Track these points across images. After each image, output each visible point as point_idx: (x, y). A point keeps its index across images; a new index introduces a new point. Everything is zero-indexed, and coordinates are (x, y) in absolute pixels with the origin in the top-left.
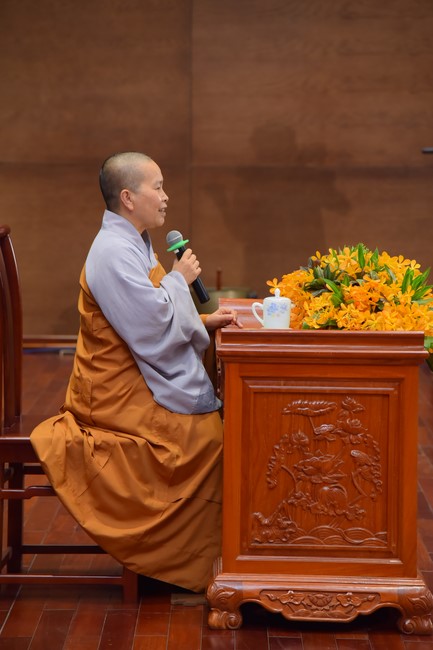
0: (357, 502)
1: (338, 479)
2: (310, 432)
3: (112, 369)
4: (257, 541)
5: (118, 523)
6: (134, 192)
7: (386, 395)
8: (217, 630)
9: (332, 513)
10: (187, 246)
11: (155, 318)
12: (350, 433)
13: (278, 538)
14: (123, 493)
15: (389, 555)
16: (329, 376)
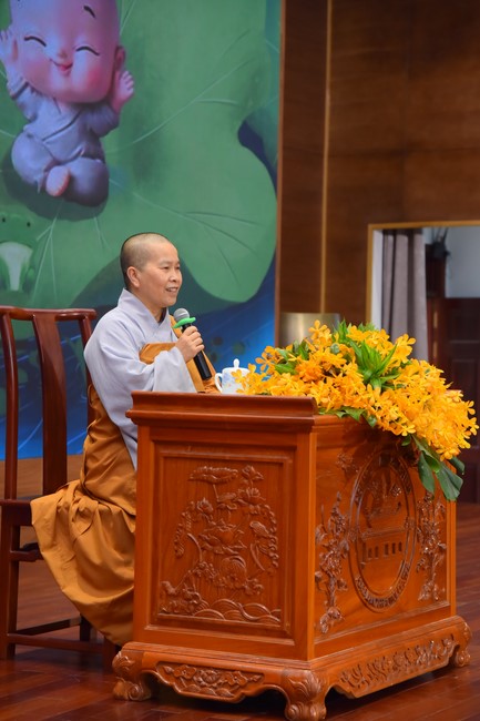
0: (254, 577)
1: (238, 550)
2: (212, 499)
3: (101, 439)
4: (164, 612)
5: (94, 591)
6: (140, 270)
7: (281, 464)
8: (120, 699)
9: (232, 586)
10: (194, 324)
11: (126, 388)
12: (250, 503)
13: (183, 611)
14: (96, 560)
15: (283, 635)
16: (228, 442)
